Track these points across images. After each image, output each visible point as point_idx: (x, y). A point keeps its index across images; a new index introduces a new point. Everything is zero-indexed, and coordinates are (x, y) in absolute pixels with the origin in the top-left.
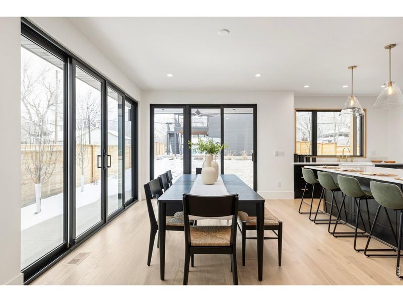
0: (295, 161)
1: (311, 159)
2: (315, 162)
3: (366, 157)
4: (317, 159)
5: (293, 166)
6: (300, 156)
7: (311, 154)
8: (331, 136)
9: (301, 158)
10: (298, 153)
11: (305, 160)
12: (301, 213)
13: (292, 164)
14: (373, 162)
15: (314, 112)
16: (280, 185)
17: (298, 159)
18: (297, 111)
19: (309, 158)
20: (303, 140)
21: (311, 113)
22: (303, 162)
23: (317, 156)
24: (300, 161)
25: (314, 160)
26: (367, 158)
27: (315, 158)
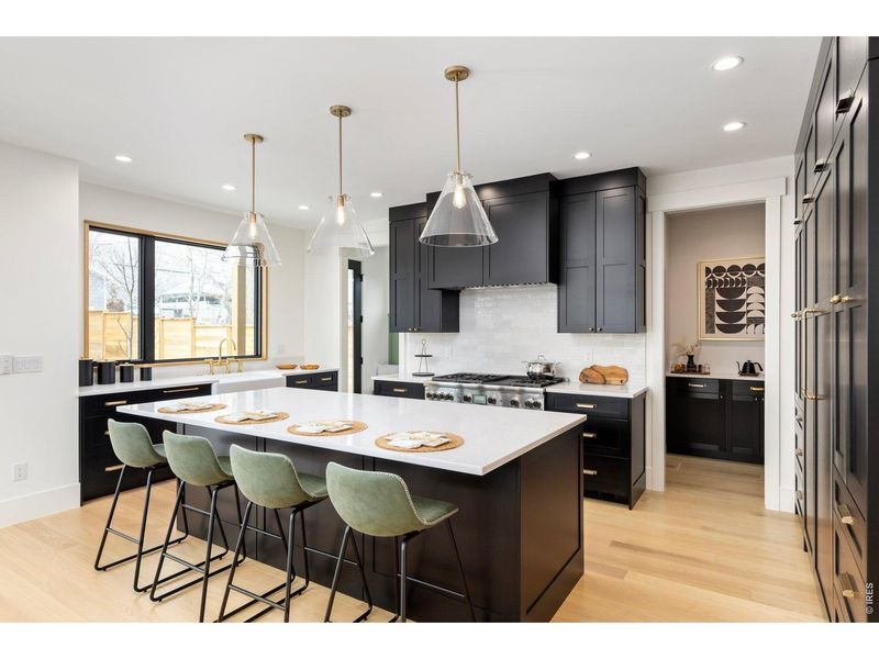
0: (85, 381)
1: (137, 373)
2: (149, 379)
3: (266, 359)
4: (156, 370)
5: (77, 400)
6: (100, 365)
7: (135, 356)
8: (180, 300)
9: (105, 371)
10: (96, 355)
11: (118, 375)
12: (104, 569)
13: (72, 392)
14: (280, 368)
15: (147, 242)
16: (21, 474)
17: (95, 375)
18: (93, 228)
19: (131, 369)
20: (110, 305)
21: (135, 241)
22: (112, 381)
23: (153, 362)
24: (100, 382)
25: (146, 375)
26: (269, 361)
27: (149, 370)
